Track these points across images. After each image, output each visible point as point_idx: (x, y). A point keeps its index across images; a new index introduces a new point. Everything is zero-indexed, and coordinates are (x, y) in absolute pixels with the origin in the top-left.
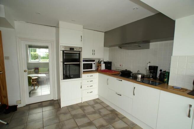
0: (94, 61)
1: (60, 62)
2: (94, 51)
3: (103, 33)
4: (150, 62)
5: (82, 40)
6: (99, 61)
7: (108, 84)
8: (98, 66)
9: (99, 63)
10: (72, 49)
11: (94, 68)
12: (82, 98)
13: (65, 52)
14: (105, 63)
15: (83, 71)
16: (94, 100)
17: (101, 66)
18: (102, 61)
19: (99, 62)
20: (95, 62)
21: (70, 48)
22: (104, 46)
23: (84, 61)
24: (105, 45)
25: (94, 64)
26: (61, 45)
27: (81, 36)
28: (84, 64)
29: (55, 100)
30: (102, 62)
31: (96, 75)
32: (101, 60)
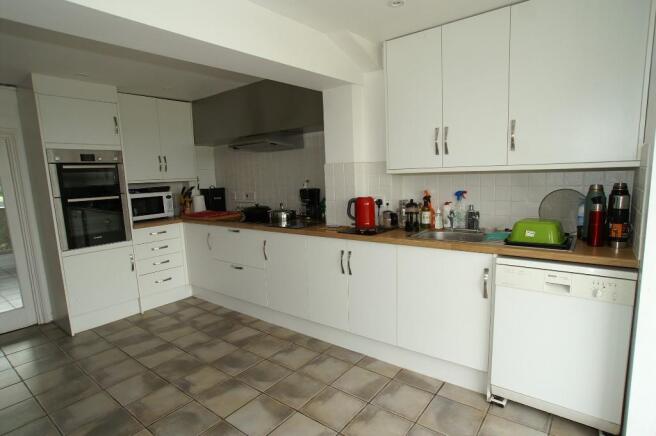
0: (166, 189)
1: (51, 198)
2: (162, 159)
3: (189, 106)
4: (308, 181)
5: (121, 131)
6: (184, 189)
7: (210, 249)
8: (183, 205)
9: (186, 193)
10: (88, 157)
11: (169, 210)
12: (139, 299)
13: (64, 167)
14: (203, 192)
15: (135, 222)
16: (179, 303)
17: (191, 202)
18: (192, 188)
19: (186, 190)
20: (170, 193)
21: (82, 156)
22: (196, 143)
23: (132, 191)
24: (199, 140)
25: (168, 197)
26: (48, 146)
27: (115, 119)
28: (133, 200)
29: (45, 324)
30: (195, 192)
31: (178, 230)
32: (191, 185)
